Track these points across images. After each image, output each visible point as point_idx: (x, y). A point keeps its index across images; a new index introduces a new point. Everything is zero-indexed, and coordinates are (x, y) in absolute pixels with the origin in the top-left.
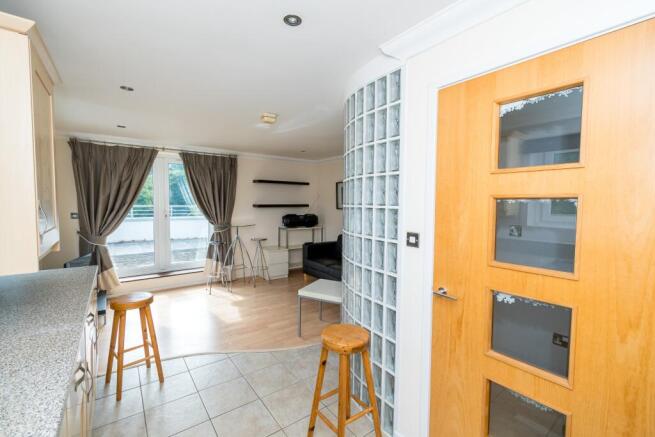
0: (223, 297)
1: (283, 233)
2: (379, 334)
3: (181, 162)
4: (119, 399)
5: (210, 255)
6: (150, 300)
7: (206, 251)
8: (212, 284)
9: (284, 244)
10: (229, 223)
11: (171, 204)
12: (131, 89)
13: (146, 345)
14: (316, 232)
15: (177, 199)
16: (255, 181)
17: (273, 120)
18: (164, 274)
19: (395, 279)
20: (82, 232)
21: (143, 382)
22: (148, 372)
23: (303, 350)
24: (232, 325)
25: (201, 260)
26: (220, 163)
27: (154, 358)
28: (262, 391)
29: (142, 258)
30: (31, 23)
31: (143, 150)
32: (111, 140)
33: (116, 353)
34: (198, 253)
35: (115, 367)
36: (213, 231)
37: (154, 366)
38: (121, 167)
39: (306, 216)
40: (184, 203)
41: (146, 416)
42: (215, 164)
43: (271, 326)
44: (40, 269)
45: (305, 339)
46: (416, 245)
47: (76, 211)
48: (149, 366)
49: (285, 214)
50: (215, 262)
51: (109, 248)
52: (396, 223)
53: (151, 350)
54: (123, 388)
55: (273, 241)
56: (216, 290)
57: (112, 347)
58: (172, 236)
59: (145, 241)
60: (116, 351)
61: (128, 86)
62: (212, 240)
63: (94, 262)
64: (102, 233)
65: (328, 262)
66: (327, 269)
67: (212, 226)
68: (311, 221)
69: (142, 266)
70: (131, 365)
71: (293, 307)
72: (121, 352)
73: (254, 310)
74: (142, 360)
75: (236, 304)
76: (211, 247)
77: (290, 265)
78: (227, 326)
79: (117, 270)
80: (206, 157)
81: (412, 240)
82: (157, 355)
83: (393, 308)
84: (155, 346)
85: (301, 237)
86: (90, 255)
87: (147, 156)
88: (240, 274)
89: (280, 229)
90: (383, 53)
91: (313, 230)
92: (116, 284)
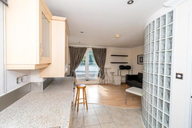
0: (102, 88)
1: (119, 71)
2: (161, 111)
3: (92, 51)
4: (78, 111)
5: (98, 76)
6: (85, 87)
7: (97, 75)
8: (99, 84)
9: (119, 74)
10: (104, 67)
11: (89, 62)
12: (83, 32)
13: (84, 98)
14: (130, 71)
15: (91, 61)
16: (111, 55)
17: (119, 37)
18: (87, 80)
19: (169, 91)
20: (71, 68)
21: (83, 108)
22: (84, 106)
23: (127, 109)
24: (105, 97)
25: (96, 77)
26: (102, 50)
27: (86, 103)
28: (115, 120)
29: (82, 76)
30: (65, 18)
31: (84, 48)
32: (77, 46)
33: (77, 100)
34: (95, 75)
35: (77, 103)
36: (99, 70)
37: (85, 104)
38: (79, 52)
39: (127, 66)
40: (92, 62)
41: (84, 118)
42: (100, 51)
43: (116, 99)
44: (65, 76)
45: (128, 106)
46: (181, 78)
47: (70, 63)
48: (84, 104)
49: (120, 65)
50: (100, 78)
51: (76, 72)
52: (170, 69)
53: (85, 100)
54: (79, 109)
55: (116, 74)
56: (100, 86)
57: (77, 98)
58: (89, 70)
59: (82, 71)
60: (77, 99)
61: (82, 32)
62: (99, 72)
63: (73, 76)
64: (75, 69)
65: (135, 81)
66: (134, 84)
67: (99, 68)
68: (128, 68)
69: (82, 78)
70: (80, 103)
71: (123, 94)
72: (79, 99)
73: (111, 94)
74: (83, 103)
75: (106, 91)
76: (99, 74)
77: (121, 81)
78: (104, 97)
79: (77, 78)
80: (98, 49)
81: (179, 76)
82: (86, 102)
83: (168, 102)
84: (86, 99)
85: (125, 73)
86: (72, 74)
87: (85, 49)
88: (106, 82)
89: (118, 70)
90: (165, 6)
91: (129, 71)
92: (77, 82)
